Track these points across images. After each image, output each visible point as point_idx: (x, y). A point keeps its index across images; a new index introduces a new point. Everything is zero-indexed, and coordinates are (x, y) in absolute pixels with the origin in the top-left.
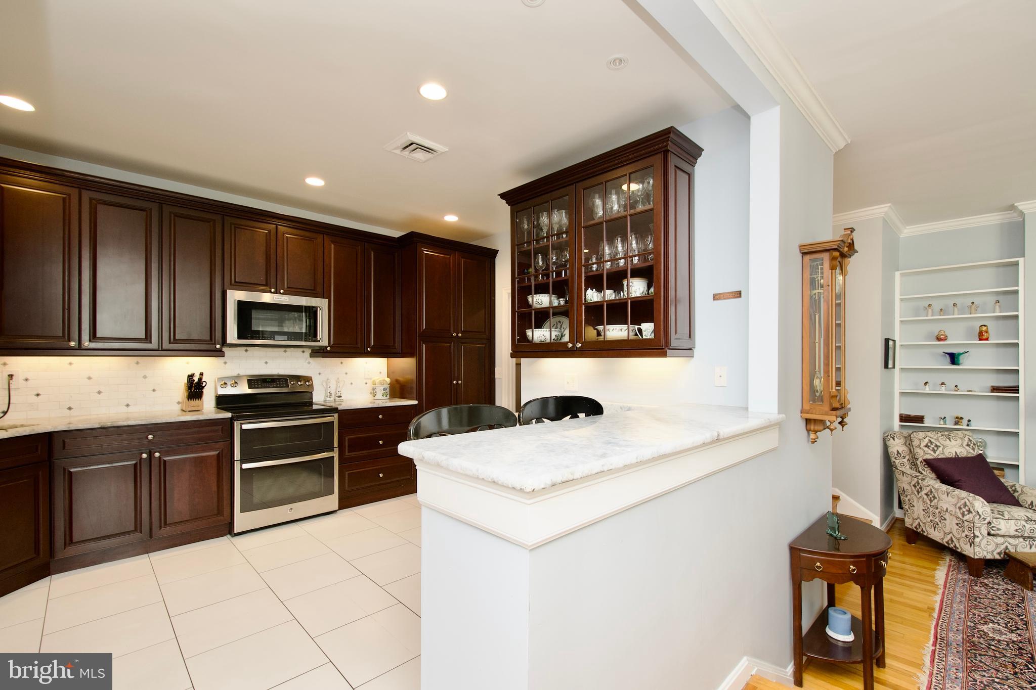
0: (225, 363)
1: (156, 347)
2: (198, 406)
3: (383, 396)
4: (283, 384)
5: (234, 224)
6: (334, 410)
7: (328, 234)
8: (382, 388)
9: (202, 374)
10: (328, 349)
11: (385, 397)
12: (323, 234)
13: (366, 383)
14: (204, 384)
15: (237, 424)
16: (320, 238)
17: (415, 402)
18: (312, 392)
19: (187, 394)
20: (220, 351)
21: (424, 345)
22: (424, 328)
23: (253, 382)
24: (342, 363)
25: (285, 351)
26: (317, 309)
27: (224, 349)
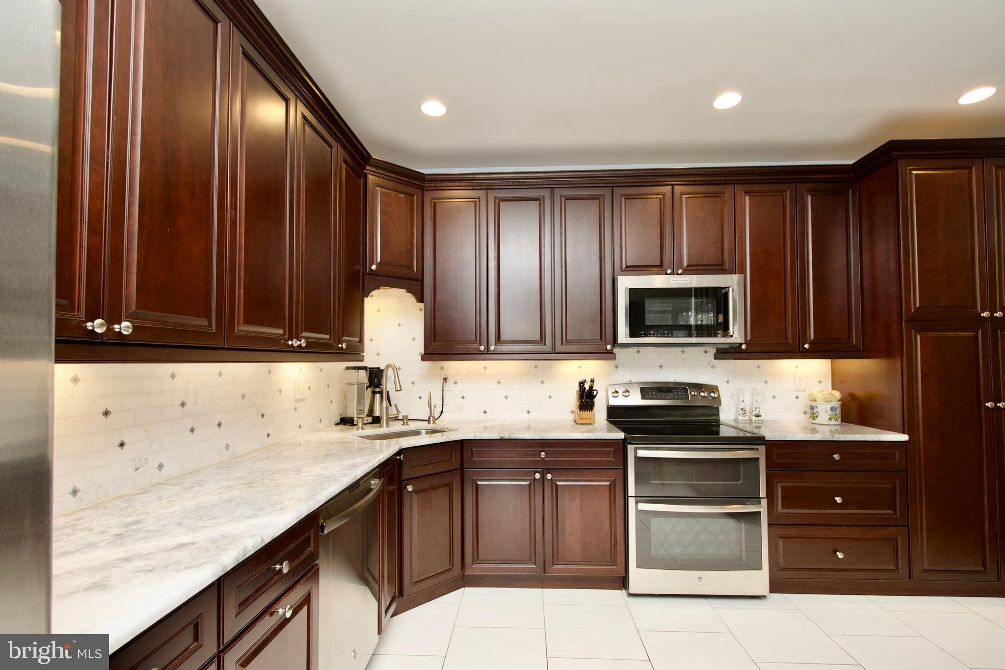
0: (617, 367)
1: (549, 350)
2: (590, 419)
3: (830, 419)
4: (681, 395)
5: (624, 195)
6: (759, 440)
7: (740, 183)
8: (829, 406)
9: (592, 381)
10: (744, 347)
11: (833, 422)
12: (734, 184)
13: (797, 398)
14: (595, 392)
15: (631, 448)
16: (728, 191)
17: (905, 437)
18: (718, 408)
19: (579, 404)
20: (610, 352)
21: (919, 337)
22: (918, 305)
23: (647, 391)
24: (759, 367)
25: (683, 352)
26: (729, 290)
27: (615, 351)
